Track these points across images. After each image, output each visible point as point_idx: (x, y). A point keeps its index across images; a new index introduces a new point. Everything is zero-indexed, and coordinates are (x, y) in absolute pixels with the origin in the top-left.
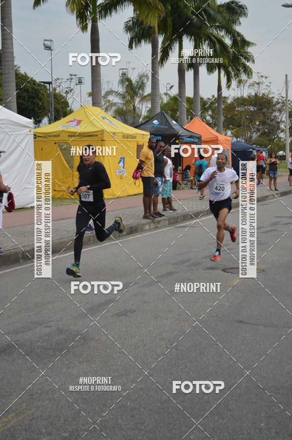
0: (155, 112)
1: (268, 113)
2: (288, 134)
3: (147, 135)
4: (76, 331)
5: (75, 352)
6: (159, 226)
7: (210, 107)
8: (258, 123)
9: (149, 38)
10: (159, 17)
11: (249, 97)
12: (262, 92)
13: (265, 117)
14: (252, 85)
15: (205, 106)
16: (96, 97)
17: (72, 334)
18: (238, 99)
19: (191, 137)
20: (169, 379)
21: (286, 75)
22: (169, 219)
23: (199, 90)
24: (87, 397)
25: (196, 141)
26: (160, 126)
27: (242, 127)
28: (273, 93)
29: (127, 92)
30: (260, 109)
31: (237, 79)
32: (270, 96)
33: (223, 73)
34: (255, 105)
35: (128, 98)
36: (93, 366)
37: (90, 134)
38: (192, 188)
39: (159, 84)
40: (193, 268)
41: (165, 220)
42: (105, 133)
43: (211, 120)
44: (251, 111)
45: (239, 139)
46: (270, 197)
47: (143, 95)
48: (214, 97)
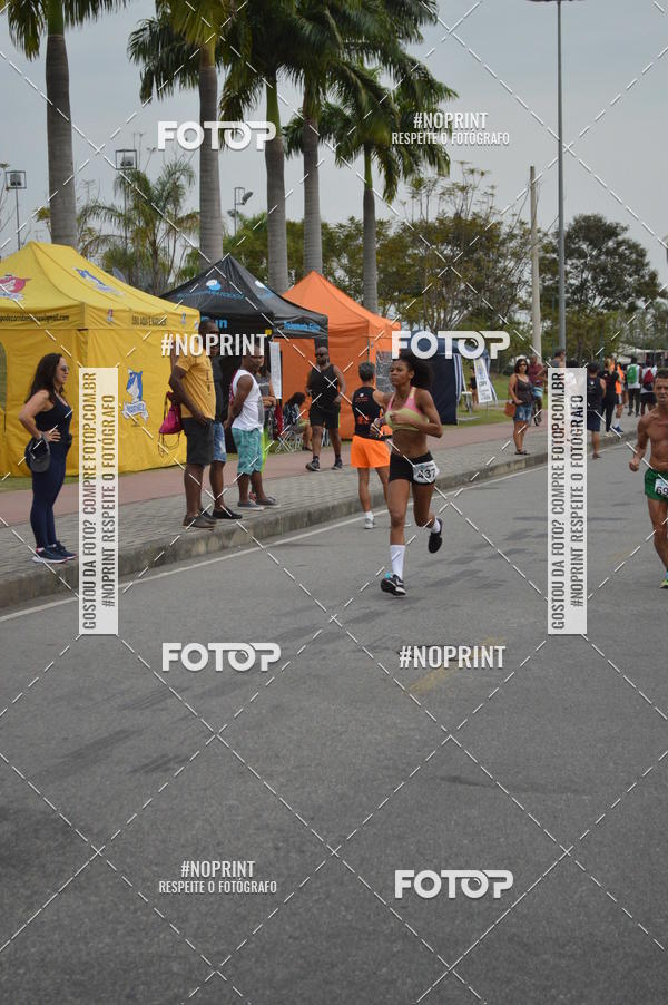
1: (489, 261)
2: (538, 314)
3: (192, 316)
4: (44, 813)
5: (43, 866)
6: (231, 544)
7: (345, 247)
8: (462, 286)
9: (192, 75)
11: (441, 222)
12: (475, 209)
13: (479, 271)
14: (448, 193)
15: (334, 245)
16: (61, 219)
17: (34, 818)
18: (413, 226)
19: (302, 321)
20: (288, 927)
21: (532, 169)
22: (254, 527)
23: (318, 204)
24: (82, 978)
25: (313, 331)
26: (223, 294)
27: (424, 298)
28: (501, 213)
29: (136, 208)
30: (469, 252)
31: (410, 179)
32: (493, 220)
33: (376, 162)
34: (455, 242)
35: (140, 223)
36: (93, 899)
37: (48, 314)
38: (306, 450)
39: (219, 189)
40: (325, 647)
42: (87, 311)
43: (347, 279)
44: (446, 257)
45: (415, 327)
46: (502, 470)
47: (176, 215)
48: (352, 223)
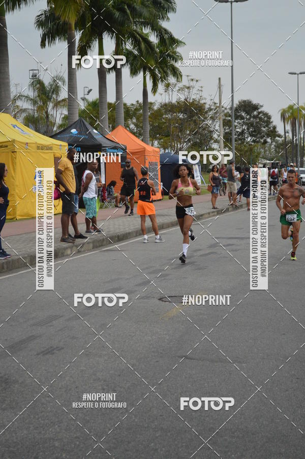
0: (72, 119)
1: (200, 121)
2: (222, 145)
3: (65, 146)
6: (83, 250)
7: (135, 114)
8: (188, 132)
9: (64, 35)
10: (78, 12)
11: (178, 103)
12: (194, 97)
14: (181, 89)
15: (129, 113)
16: (4, 101)
18: (165, 105)
19: (115, 148)
21: (219, 79)
22: (93, 242)
26: (79, 136)
27: (171, 137)
28: (205, 99)
29: (39, 96)
30: (190, 117)
31: (164, 83)
32: (202, 102)
33: (148, 75)
34: (184, 112)
35: (41, 103)
38: (116, 206)
39: (76, 88)
41: (88, 243)
42: (16, 143)
43: (135, 129)
44: (180, 119)
45: (167, 151)
46: (206, 216)
47: (57, 99)
48: (138, 103)
